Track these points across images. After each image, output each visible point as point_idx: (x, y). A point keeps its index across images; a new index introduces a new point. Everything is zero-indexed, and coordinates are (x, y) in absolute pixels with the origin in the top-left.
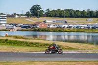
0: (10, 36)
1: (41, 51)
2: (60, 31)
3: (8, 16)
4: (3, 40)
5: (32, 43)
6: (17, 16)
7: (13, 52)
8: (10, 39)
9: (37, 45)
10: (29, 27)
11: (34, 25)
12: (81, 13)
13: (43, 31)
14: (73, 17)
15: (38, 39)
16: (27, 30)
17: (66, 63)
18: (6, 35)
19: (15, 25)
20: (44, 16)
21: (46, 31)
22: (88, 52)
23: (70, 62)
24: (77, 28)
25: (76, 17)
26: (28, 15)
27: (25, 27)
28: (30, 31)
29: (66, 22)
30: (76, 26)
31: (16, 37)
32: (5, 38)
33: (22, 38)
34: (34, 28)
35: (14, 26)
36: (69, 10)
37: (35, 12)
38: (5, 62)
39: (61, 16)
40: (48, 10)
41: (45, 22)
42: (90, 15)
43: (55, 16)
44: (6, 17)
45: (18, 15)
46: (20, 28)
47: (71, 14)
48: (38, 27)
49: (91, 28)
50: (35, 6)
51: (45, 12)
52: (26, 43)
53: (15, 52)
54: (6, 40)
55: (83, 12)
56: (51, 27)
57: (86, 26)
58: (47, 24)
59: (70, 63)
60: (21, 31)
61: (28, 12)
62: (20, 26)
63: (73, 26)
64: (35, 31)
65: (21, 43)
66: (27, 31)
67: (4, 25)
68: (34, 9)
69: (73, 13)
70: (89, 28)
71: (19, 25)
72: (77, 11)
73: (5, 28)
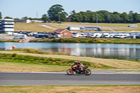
0: (19, 50)
1: (63, 71)
2: (90, 42)
3: (17, 21)
4: (9, 55)
5: (51, 60)
6: (28, 21)
7: (24, 72)
8: (19, 53)
9: (58, 62)
10: (47, 37)
11: (53, 34)
12: (121, 16)
13: (66, 42)
14: (109, 22)
15: (59, 54)
16: (43, 40)
17: (100, 88)
18: (13, 48)
19: (27, 33)
20: (67, 20)
21: (70, 42)
22: (130, 73)
23: (105, 86)
24: (114, 37)
25: (113, 22)
26: (44, 19)
27: (40, 37)
28: (48, 42)
29: (99, 30)
30: (113, 35)
31: (28, 51)
32: (12, 53)
33: (36, 52)
34: (53, 37)
35: (25, 36)
36: (103, 12)
37: (55, 14)
38: (12, 87)
39: (91, 21)
40: (73, 12)
41: (68, 29)
42: (134, 19)
43: (84, 21)
44: (13, 23)
45: (30, 19)
46: (33, 38)
47: (106, 17)
48: (59, 36)
49: (134, 37)
50: (54, 6)
51: (69, 15)
52: (42, 59)
53: (27, 72)
54: (14, 56)
55: (123, 15)
56: (77, 36)
57: (128, 35)
58: (72, 32)
59: (106, 88)
60: (35, 41)
61: (45, 15)
62: (34, 35)
63: (109, 35)
64: (54, 42)
65: (36, 59)
66: (44, 42)
67: (11, 33)
68: (54, 10)
69: (109, 16)
70: (132, 37)
71: (32, 34)
72: (115, 13)
73: (11, 38)
